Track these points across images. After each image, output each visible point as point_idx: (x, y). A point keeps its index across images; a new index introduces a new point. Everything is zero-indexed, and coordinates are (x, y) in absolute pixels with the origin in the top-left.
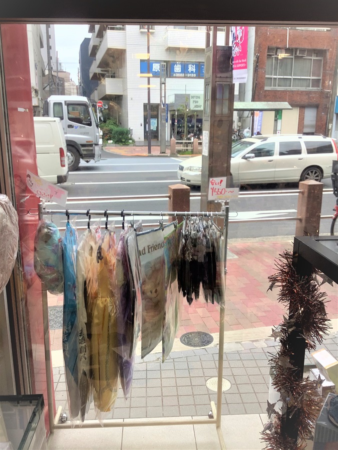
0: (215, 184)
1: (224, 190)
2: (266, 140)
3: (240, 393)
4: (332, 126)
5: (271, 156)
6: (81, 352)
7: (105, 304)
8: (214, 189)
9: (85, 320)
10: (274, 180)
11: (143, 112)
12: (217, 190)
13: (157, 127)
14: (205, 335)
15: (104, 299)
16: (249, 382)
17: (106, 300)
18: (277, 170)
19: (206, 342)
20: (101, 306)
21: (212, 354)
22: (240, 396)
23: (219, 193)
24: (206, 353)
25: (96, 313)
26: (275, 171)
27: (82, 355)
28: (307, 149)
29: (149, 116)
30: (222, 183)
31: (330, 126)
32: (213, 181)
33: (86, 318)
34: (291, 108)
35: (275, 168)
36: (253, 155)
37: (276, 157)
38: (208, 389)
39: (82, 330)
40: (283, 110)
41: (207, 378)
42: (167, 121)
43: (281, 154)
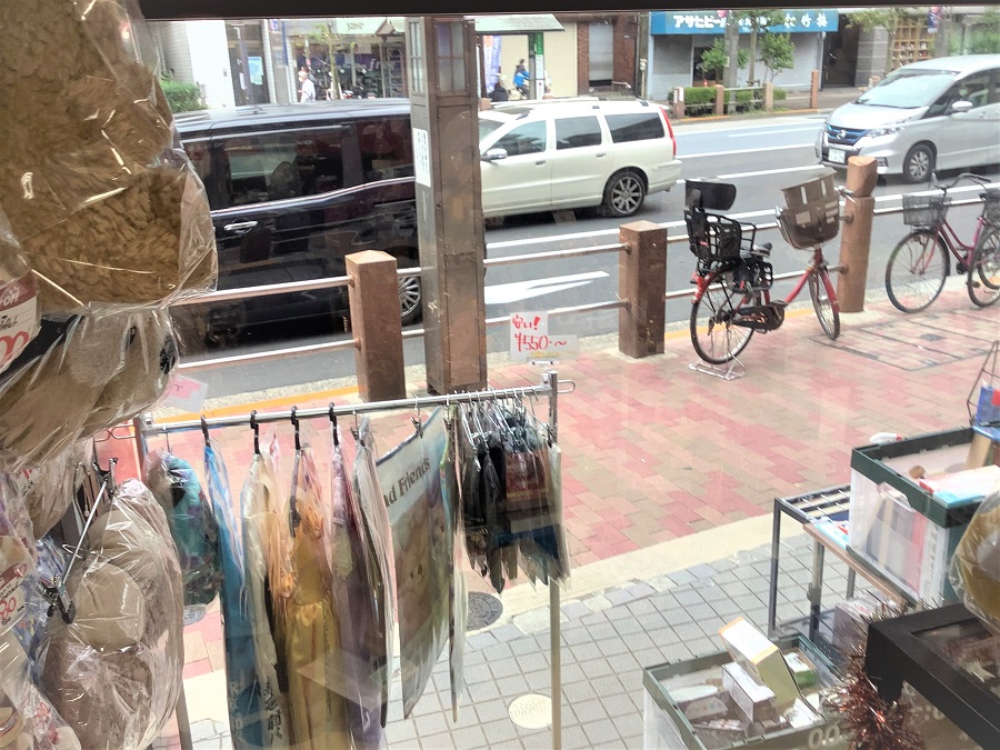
0: (522, 325)
1: (544, 339)
2: (525, 116)
3: (581, 725)
4: (647, 64)
5: (539, 150)
6: (271, 727)
7: (314, 617)
8: (522, 338)
9: (274, 660)
10: (552, 205)
11: (226, 42)
12: (528, 340)
13: (265, 78)
14: (484, 599)
15: (311, 606)
16: (594, 696)
17: (315, 608)
18: (555, 181)
19: (489, 615)
20: (307, 622)
21: (508, 642)
22: (583, 729)
23: (534, 345)
24: (493, 641)
25: (295, 640)
26: (551, 185)
27: (272, 732)
28: (612, 132)
29: (242, 52)
30: (539, 323)
31: (643, 64)
32: (518, 320)
33: (275, 654)
34: (560, 27)
35: (551, 177)
36: (503, 151)
37: (551, 153)
38: (516, 727)
39: (268, 683)
40: (545, 33)
41: (507, 701)
42: (287, 63)
43: (560, 146)
